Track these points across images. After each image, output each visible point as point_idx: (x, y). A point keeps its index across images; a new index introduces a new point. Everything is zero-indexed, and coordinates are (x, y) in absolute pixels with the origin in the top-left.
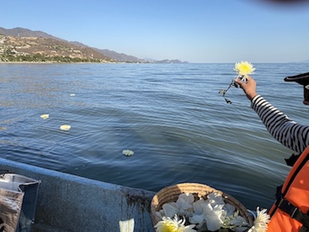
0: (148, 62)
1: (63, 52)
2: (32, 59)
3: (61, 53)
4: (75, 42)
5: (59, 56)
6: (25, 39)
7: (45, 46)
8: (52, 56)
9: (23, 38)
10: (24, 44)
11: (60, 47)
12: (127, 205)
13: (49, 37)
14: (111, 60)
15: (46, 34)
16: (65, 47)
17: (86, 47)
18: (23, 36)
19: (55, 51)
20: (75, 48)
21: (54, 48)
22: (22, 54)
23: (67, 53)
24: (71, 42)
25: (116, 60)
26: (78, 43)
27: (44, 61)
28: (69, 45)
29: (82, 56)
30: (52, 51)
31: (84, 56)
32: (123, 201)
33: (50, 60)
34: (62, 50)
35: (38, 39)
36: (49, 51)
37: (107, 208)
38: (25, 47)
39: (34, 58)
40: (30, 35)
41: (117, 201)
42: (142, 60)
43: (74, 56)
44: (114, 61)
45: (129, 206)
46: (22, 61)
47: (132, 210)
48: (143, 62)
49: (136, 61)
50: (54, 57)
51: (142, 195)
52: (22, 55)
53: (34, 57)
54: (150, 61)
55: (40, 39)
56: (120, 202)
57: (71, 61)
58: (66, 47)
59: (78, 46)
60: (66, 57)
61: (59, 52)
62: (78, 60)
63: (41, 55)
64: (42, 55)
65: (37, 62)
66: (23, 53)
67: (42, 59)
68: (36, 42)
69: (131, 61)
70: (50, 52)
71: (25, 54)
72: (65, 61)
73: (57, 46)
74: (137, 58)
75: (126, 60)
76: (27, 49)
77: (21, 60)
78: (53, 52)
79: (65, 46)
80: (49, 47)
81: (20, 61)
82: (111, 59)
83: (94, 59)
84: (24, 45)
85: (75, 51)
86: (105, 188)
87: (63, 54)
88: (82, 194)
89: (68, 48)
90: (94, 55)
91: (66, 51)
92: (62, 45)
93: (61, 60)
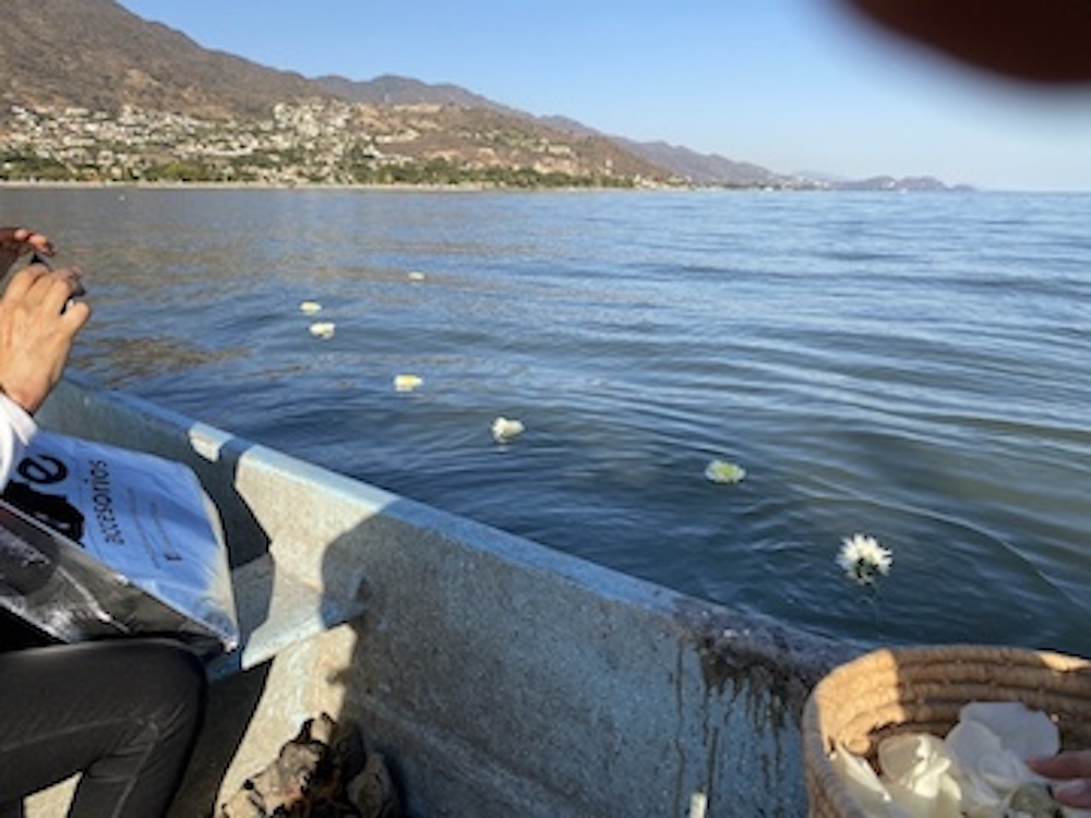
0: (809, 187)
1: (515, 153)
2: (419, 176)
3: (507, 157)
4: (557, 118)
5: (502, 165)
6: (405, 111)
7: (460, 135)
8: (480, 166)
9: (398, 108)
10: (399, 128)
11: (507, 135)
12: (701, 682)
13: (476, 104)
14: (673, 180)
15: (465, 92)
16: (521, 136)
17: (592, 135)
18: (399, 104)
19: (490, 151)
20: (553, 141)
21: (486, 138)
22: (393, 159)
23: (525, 157)
24: (544, 118)
25: (689, 179)
26: (564, 121)
27: (456, 183)
28: (535, 130)
29: (575, 165)
30: (482, 150)
31: (580, 165)
32: (686, 665)
33: (472, 180)
34: (513, 148)
35: (441, 111)
36: (472, 149)
37: (616, 681)
38: (402, 138)
39: (426, 174)
40: (422, 98)
41: (659, 661)
42: (788, 178)
43: (549, 165)
44: (682, 183)
45: (714, 690)
46: (392, 183)
47: (726, 709)
48: (788, 187)
49: (761, 182)
50: (486, 169)
51: (772, 651)
52: (393, 162)
53: (426, 169)
54: (817, 183)
55: (449, 109)
56: (672, 667)
57: (538, 184)
58: (526, 137)
59: (566, 131)
60: (522, 171)
61: (502, 151)
62: (562, 179)
63: (447, 163)
64: (450, 165)
65: (436, 187)
66: (398, 156)
67: (450, 175)
68: (436, 120)
69: (743, 182)
70: (477, 153)
71: (401, 160)
72: (519, 183)
73: (496, 132)
74: (766, 172)
75: (726, 180)
76: (408, 144)
77: (389, 178)
78: (484, 154)
79: (521, 132)
80: (474, 136)
81: (387, 183)
82: (671, 174)
83: (613, 177)
84: (402, 132)
85: (553, 150)
86: (608, 596)
87: (516, 161)
88: (519, 607)
89: (532, 138)
90: (614, 164)
91: (524, 150)
92: (514, 128)
93: (508, 177)
